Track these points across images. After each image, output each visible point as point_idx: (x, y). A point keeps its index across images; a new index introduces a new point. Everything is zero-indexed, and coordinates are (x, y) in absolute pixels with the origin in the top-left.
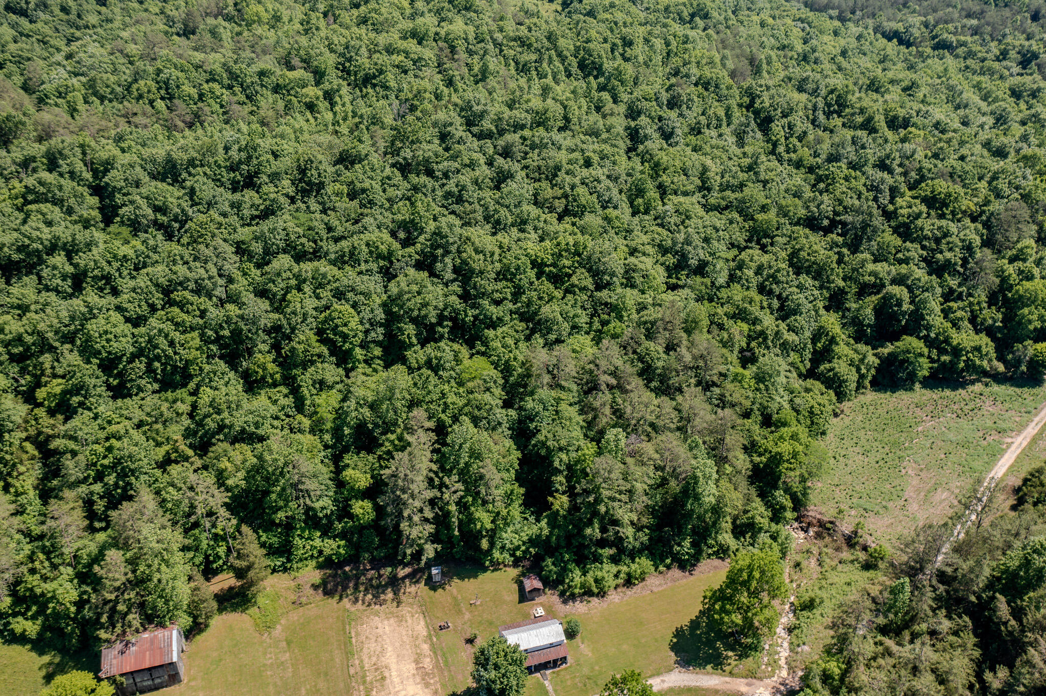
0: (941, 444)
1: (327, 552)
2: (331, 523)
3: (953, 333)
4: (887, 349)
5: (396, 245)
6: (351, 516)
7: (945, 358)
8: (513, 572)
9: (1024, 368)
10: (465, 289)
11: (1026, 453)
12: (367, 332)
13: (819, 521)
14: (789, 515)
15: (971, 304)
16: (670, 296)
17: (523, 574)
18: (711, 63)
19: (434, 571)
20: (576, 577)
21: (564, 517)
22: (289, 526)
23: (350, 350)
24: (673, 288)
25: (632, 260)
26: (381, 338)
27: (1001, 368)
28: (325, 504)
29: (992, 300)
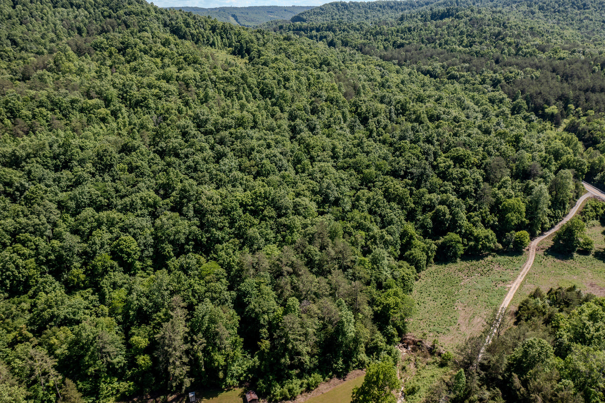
0: (474, 291)
1: (122, 390)
2: (124, 371)
3: (474, 229)
4: (441, 241)
5: (158, 198)
6: (137, 366)
7: (472, 243)
8: (239, 391)
9: (511, 246)
10: (201, 222)
11: (518, 293)
12: (142, 251)
13: (413, 341)
14: (396, 339)
15: (481, 213)
16: (320, 219)
17: (245, 391)
18: (333, 89)
19: (191, 395)
20: (278, 390)
21: (268, 353)
22: (97, 376)
23: (132, 263)
24: (322, 214)
25: (298, 199)
26: (151, 254)
27: (500, 247)
28: (119, 360)
29: (492, 211)
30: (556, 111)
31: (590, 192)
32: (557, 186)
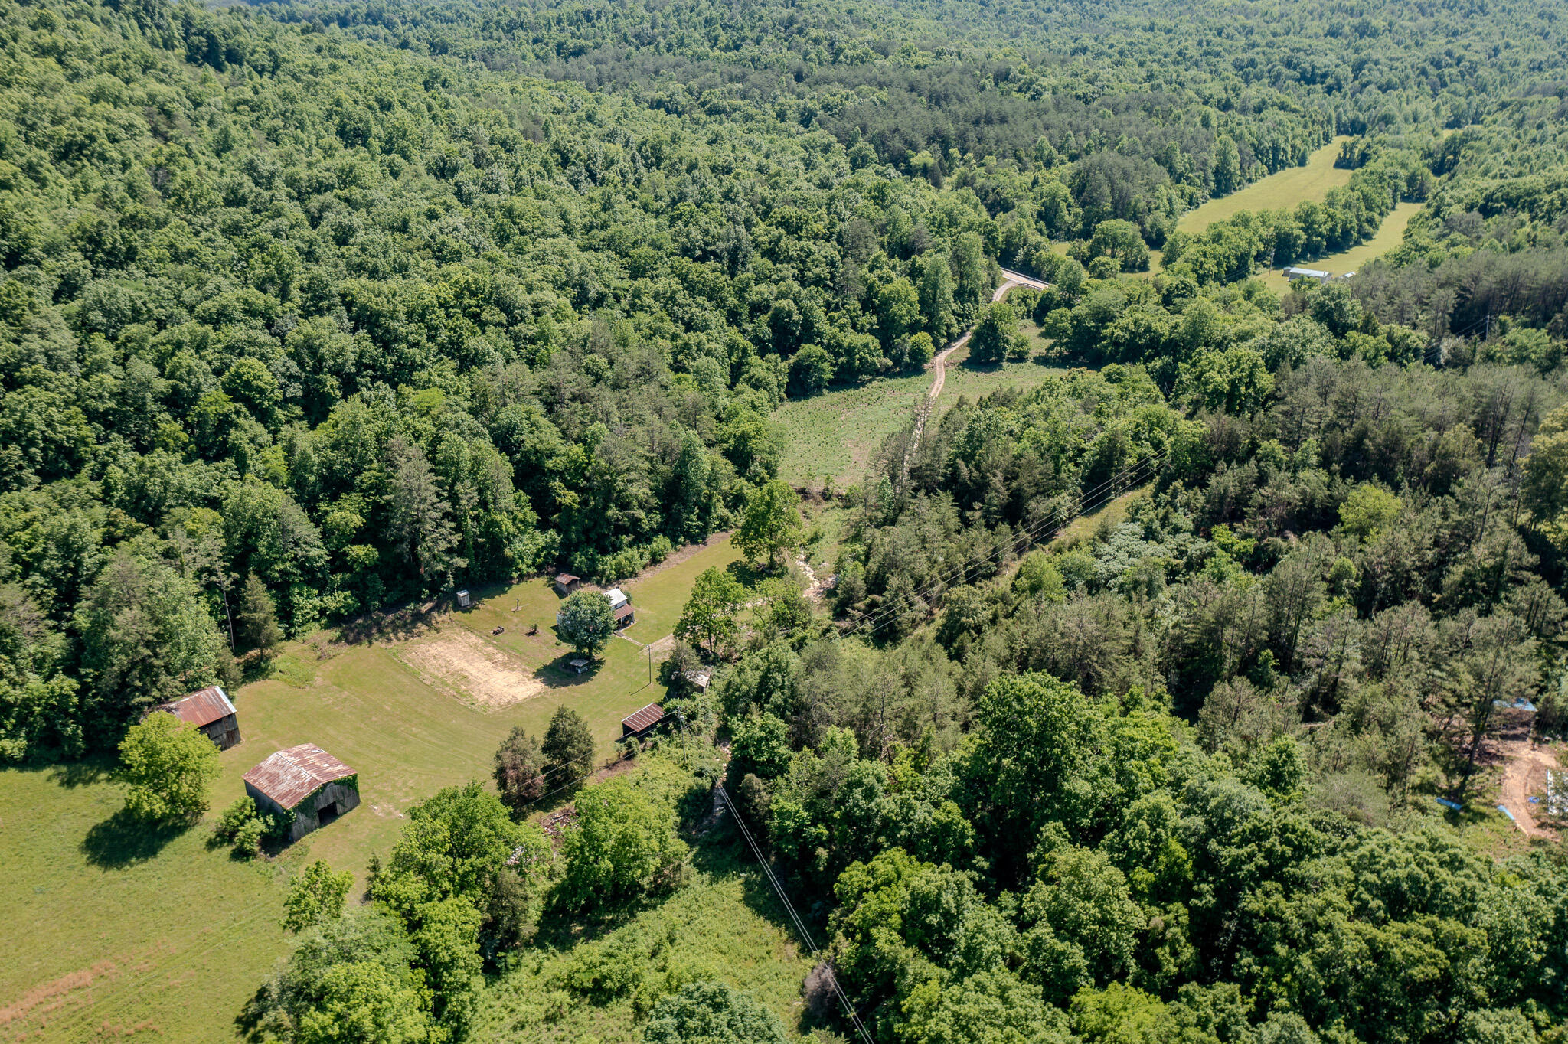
1: (331, 608)
2: (325, 578)
4: (791, 360)
7: (843, 359)
9: (907, 359)
12: (282, 387)
15: (848, 312)
17: (553, 576)
20: (608, 561)
21: (578, 510)
22: (284, 585)
23: (271, 410)
26: (300, 394)
27: (890, 363)
29: (865, 309)
30: (931, 161)
31: (1012, 280)
32: (960, 261)
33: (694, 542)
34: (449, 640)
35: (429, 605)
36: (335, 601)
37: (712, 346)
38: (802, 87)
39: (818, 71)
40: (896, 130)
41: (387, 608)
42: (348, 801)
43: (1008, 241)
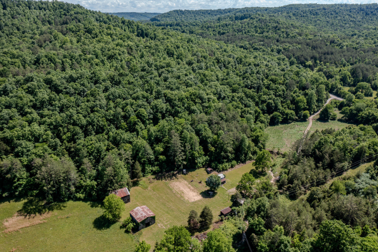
0: (289, 134)
2: (154, 162)
4: (271, 115)
6: (159, 160)
7: (285, 116)
9: (302, 117)
10: (170, 104)
12: (149, 116)
13: (269, 151)
15: (287, 104)
17: (206, 168)
21: (214, 152)
22: (144, 163)
23: (145, 121)
26: (152, 117)
27: (297, 118)
29: (292, 103)
30: (311, 64)
31: (332, 97)
32: (319, 92)
33: (243, 163)
34: (180, 182)
35: (176, 172)
36: (155, 169)
37: (251, 111)
38: (278, 44)
39: (282, 39)
40: (302, 55)
41: (167, 172)
42: (153, 222)
43: (332, 87)
